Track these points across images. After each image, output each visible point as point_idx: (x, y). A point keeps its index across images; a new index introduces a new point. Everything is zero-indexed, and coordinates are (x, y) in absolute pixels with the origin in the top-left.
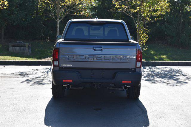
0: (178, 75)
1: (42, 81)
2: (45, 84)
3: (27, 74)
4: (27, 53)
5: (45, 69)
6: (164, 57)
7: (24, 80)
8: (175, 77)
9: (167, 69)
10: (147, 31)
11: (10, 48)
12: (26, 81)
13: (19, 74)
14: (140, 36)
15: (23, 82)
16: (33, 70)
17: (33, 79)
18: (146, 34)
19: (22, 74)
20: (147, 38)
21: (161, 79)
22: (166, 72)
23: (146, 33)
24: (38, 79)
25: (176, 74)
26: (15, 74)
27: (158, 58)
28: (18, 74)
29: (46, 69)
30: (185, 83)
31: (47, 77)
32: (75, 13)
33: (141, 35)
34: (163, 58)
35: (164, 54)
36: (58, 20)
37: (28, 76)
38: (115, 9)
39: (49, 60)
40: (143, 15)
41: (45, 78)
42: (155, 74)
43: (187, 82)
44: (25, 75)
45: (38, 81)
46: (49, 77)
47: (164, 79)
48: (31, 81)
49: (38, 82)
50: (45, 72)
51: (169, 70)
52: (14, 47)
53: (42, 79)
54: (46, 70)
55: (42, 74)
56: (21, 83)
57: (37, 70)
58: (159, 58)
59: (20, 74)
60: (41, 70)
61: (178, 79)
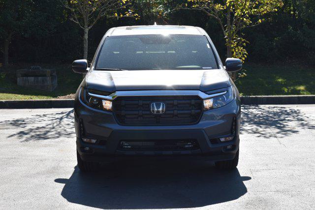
0: (288, 120)
1: (45, 134)
2: (48, 138)
3: (24, 123)
4: (49, 87)
5: (60, 114)
6: (302, 88)
7: (15, 133)
8: (280, 124)
9: (275, 110)
10: (244, 42)
11: (18, 78)
12: (19, 134)
13: (11, 124)
14: (233, 52)
15: (12, 136)
16: (37, 115)
17: (31, 130)
18: (242, 48)
19: (16, 123)
20: (246, 54)
21: (254, 127)
22: (271, 115)
23: (243, 46)
24: (41, 130)
25: (287, 117)
26: (4, 123)
27: (290, 91)
28: (9, 122)
29: (62, 113)
30: (294, 132)
31: (57, 127)
32: (116, 14)
33: (235, 49)
34: (300, 90)
35: (300, 84)
36: (86, 26)
37: (26, 125)
38: (186, 5)
39: (70, 97)
40: (236, 14)
41: (53, 128)
42: (248, 118)
43: (297, 131)
44: (21, 124)
45: (38, 133)
46: (60, 127)
47: (261, 127)
48: (26, 134)
49: (38, 135)
50: (58, 118)
51: (278, 111)
52: (25, 78)
53: (47, 130)
54: (61, 116)
55: (50, 122)
56: (9, 137)
57: (44, 115)
58: (292, 90)
59: (13, 122)
60: (51, 116)
61: (284, 126)
